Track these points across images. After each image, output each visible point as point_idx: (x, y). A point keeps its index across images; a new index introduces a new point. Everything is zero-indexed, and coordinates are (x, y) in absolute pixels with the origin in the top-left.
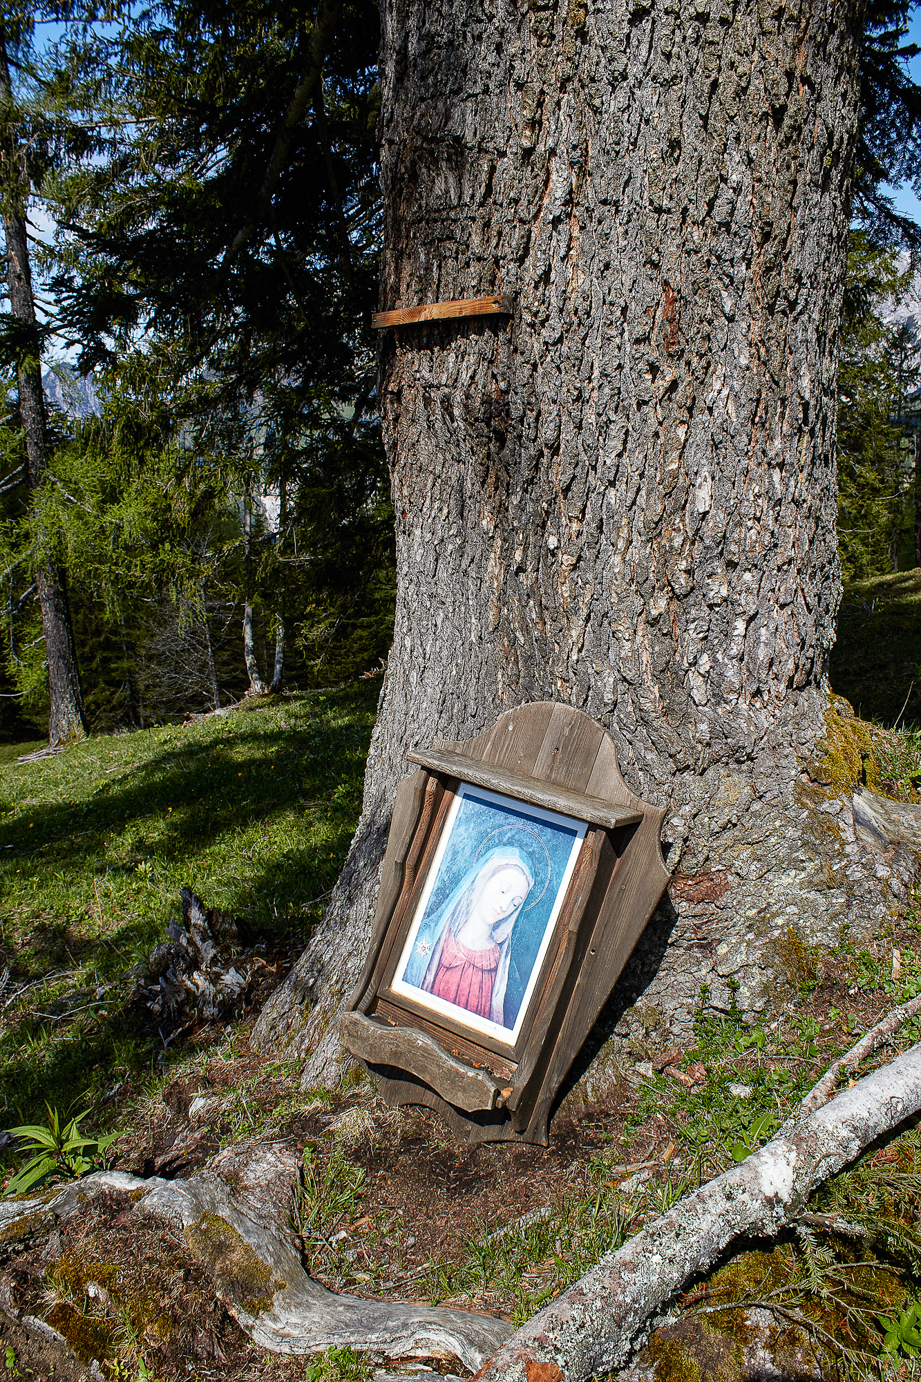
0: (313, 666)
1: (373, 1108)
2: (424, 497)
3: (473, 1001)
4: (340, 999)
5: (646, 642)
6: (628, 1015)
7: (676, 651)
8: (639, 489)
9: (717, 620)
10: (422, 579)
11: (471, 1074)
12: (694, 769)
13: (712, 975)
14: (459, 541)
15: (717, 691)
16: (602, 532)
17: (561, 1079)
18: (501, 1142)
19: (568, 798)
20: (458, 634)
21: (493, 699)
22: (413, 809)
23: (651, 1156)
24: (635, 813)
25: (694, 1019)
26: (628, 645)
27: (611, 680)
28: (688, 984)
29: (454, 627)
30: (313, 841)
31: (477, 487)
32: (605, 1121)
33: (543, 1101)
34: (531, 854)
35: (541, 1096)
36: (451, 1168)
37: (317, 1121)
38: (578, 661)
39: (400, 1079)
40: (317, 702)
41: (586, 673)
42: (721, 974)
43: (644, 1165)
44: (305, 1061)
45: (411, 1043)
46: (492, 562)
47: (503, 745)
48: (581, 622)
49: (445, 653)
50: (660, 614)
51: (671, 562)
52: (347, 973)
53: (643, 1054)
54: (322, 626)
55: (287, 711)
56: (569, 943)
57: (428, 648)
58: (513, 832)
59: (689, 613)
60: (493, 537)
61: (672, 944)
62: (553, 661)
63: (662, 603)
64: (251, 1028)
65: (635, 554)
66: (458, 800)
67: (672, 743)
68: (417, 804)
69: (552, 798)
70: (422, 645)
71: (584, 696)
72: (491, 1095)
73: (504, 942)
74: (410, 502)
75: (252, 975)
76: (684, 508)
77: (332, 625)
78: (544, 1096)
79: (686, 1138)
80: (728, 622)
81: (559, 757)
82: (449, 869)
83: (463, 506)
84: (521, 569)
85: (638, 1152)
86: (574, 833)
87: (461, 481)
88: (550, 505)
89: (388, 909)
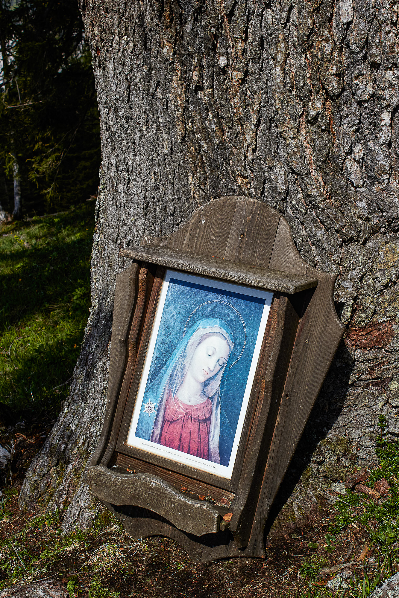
0: (45, 194)
1: (122, 543)
2: (113, 34)
3: (194, 446)
4: (88, 457)
5: (308, 138)
6: (321, 445)
7: (333, 144)
8: (291, 8)
9: (366, 114)
10: (119, 104)
11: (197, 505)
12: (357, 240)
13: (387, 407)
14: (145, 69)
15: (371, 174)
16: (263, 49)
17: (271, 502)
18: (228, 558)
19: (255, 274)
20: (153, 148)
21: (187, 199)
22: (130, 295)
23: (350, 559)
24: (309, 280)
25: (376, 444)
26: (293, 143)
27: (282, 173)
28: (368, 416)
29: (149, 142)
30: (59, 336)
31: (155, 21)
32: (310, 533)
33: (259, 522)
34: (229, 323)
35: (257, 518)
36: (189, 584)
37: (77, 558)
38: (253, 160)
39: (141, 516)
40: (52, 224)
41: (261, 169)
42: (394, 405)
43: (345, 565)
44: (63, 511)
45: (146, 485)
46: (174, 84)
47: (199, 236)
48: (253, 127)
49: (144, 165)
50: (318, 114)
51: (323, 68)
52: (91, 436)
53: (337, 476)
54: (50, 159)
55: (28, 234)
56: (266, 392)
57: (130, 163)
58: (213, 306)
59: (342, 110)
60: (173, 63)
61: (352, 385)
62: (233, 162)
63: (319, 104)
64: (19, 491)
65: (293, 65)
66: (166, 285)
67: (337, 220)
68: (132, 291)
69: (241, 274)
70: (125, 161)
71: (261, 189)
72: (215, 520)
73: (214, 396)
74: (102, 40)
75: (16, 448)
76: (330, 20)
77: (58, 159)
78: (258, 517)
79: (377, 541)
80: (375, 115)
81: (245, 240)
82: (164, 342)
83: (146, 39)
84: (199, 87)
85: (339, 555)
86: (262, 302)
87: (142, 16)
88: (217, 30)
89: (118, 379)
